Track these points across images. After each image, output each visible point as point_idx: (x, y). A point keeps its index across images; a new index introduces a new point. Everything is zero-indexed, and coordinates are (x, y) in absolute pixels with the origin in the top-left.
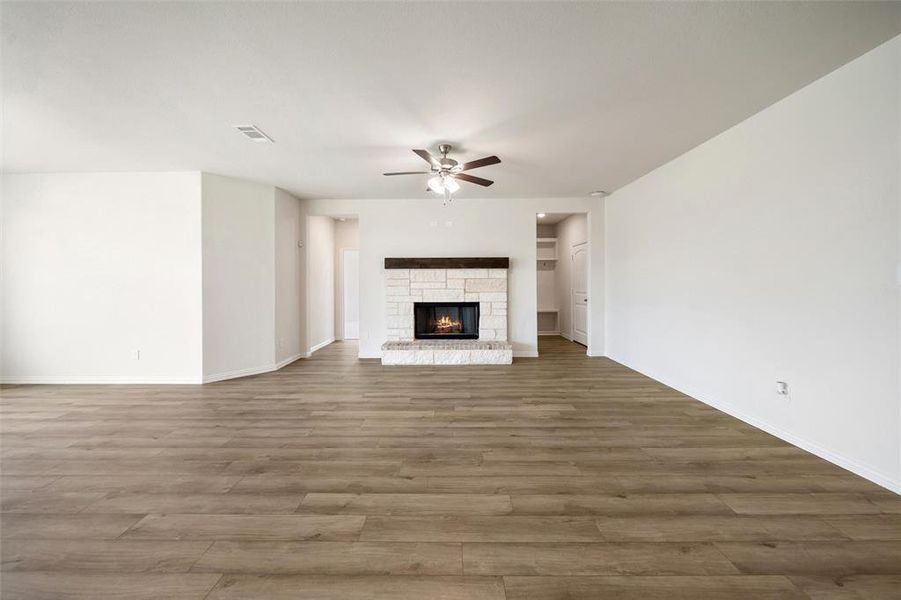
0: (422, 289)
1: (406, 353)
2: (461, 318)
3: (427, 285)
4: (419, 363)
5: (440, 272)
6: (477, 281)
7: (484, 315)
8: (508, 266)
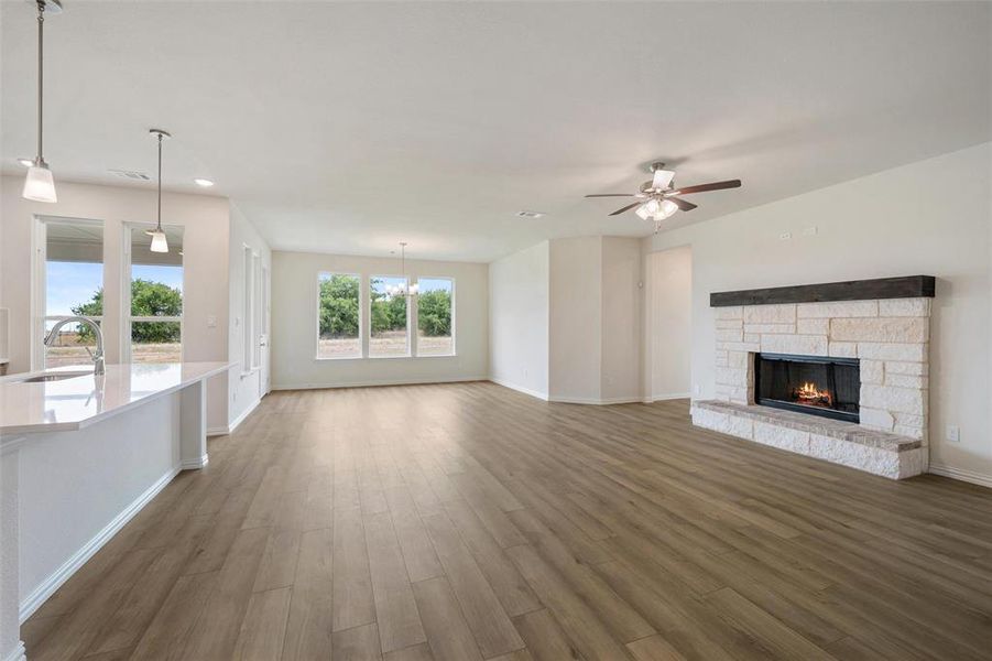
0: (760, 334)
1: (736, 420)
2: (832, 385)
3: (768, 328)
4: (733, 432)
5: (788, 309)
6: (853, 321)
7: (868, 383)
8: (934, 296)
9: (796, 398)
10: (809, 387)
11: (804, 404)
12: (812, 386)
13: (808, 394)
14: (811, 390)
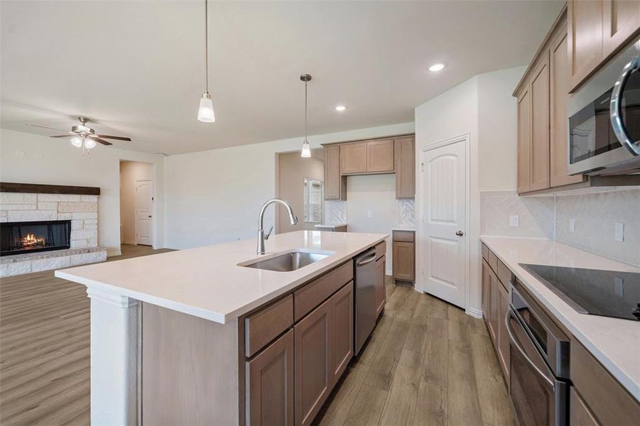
3: (13, 207)
4: (13, 274)
5: (31, 196)
6: (70, 204)
7: (76, 230)
8: (99, 194)
9: (22, 246)
10: (30, 237)
11: (27, 249)
12: (32, 236)
13: (30, 241)
14: (32, 238)
